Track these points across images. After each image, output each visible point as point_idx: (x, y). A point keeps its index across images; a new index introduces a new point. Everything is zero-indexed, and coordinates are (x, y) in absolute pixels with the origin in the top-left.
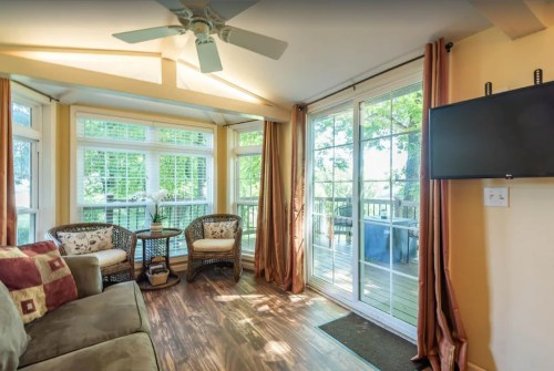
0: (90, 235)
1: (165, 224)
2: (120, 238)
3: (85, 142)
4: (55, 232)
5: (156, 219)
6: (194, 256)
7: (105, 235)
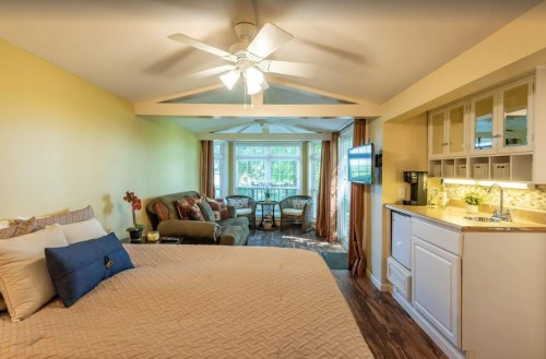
0: (240, 201)
1: (272, 199)
2: (252, 204)
3: (239, 158)
4: (227, 198)
5: (268, 195)
6: (283, 216)
7: (245, 201)
